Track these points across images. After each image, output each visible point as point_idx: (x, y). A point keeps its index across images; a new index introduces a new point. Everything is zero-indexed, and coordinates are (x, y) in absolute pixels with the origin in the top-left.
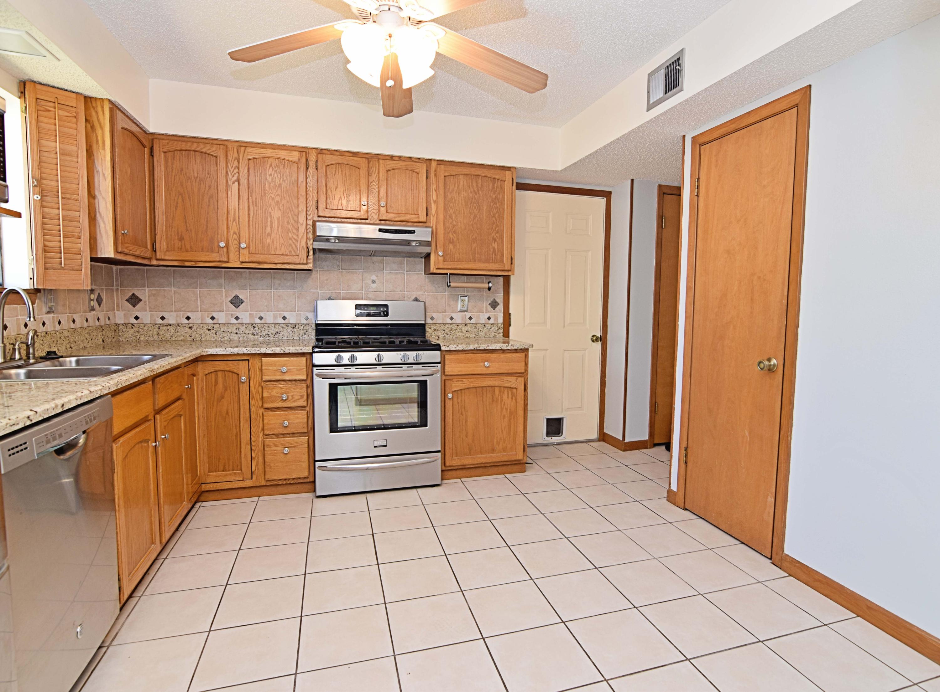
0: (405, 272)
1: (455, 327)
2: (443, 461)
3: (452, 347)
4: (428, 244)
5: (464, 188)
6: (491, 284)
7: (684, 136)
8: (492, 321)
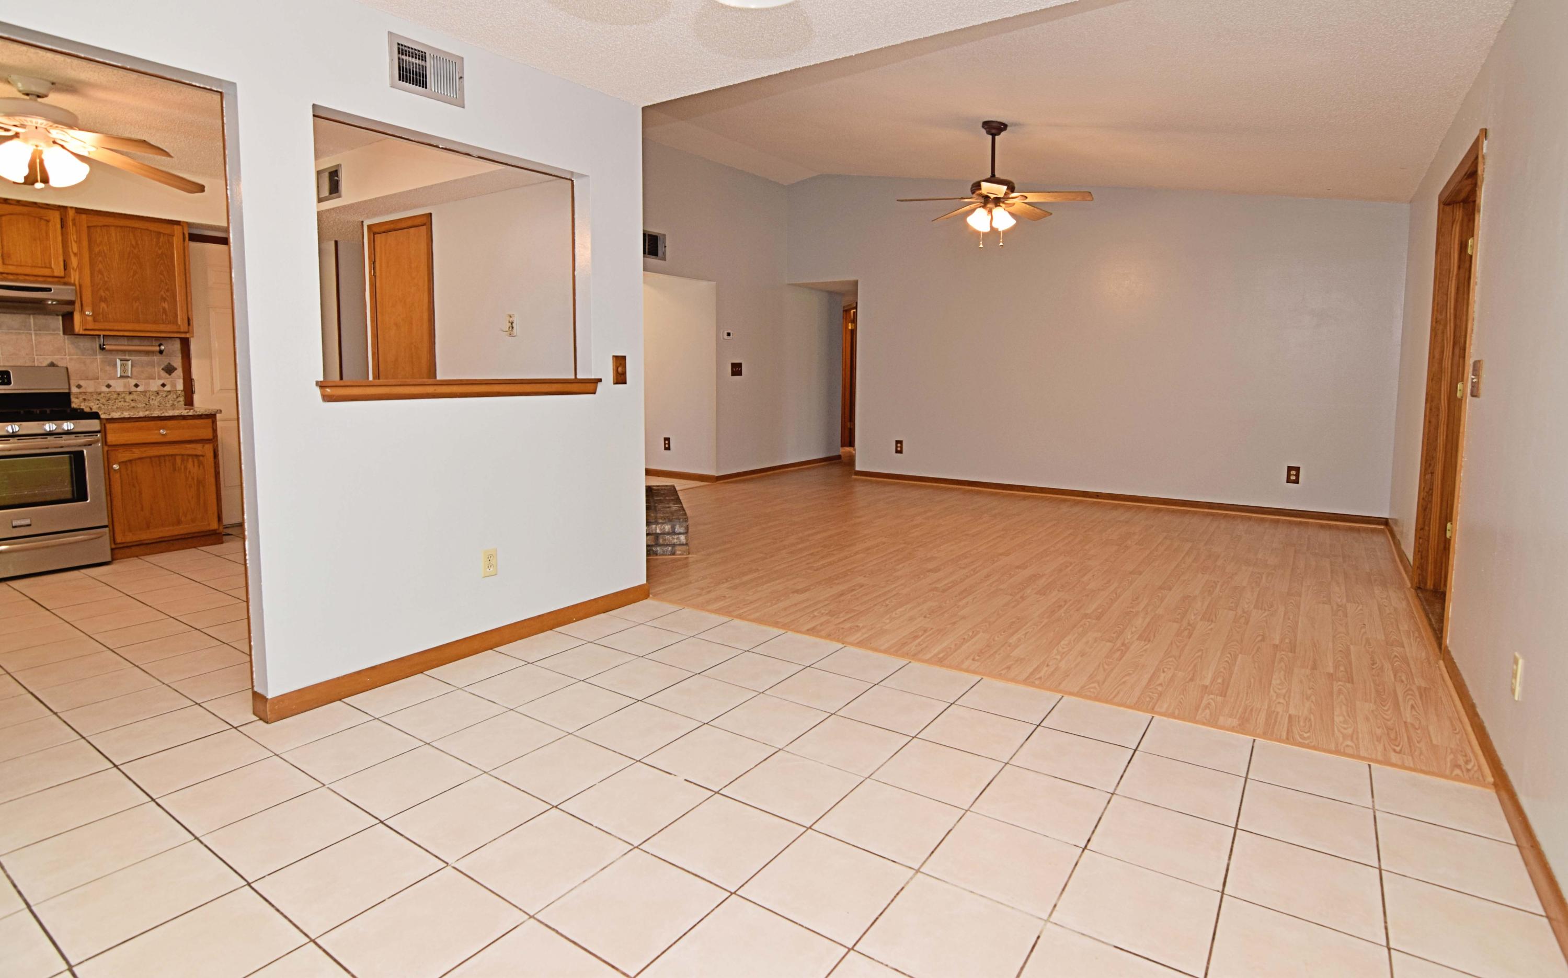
0: (33, 332)
1: (115, 396)
2: (112, 539)
3: (116, 415)
4: (72, 303)
5: (117, 241)
6: (162, 347)
7: (362, 222)
8: (167, 388)
